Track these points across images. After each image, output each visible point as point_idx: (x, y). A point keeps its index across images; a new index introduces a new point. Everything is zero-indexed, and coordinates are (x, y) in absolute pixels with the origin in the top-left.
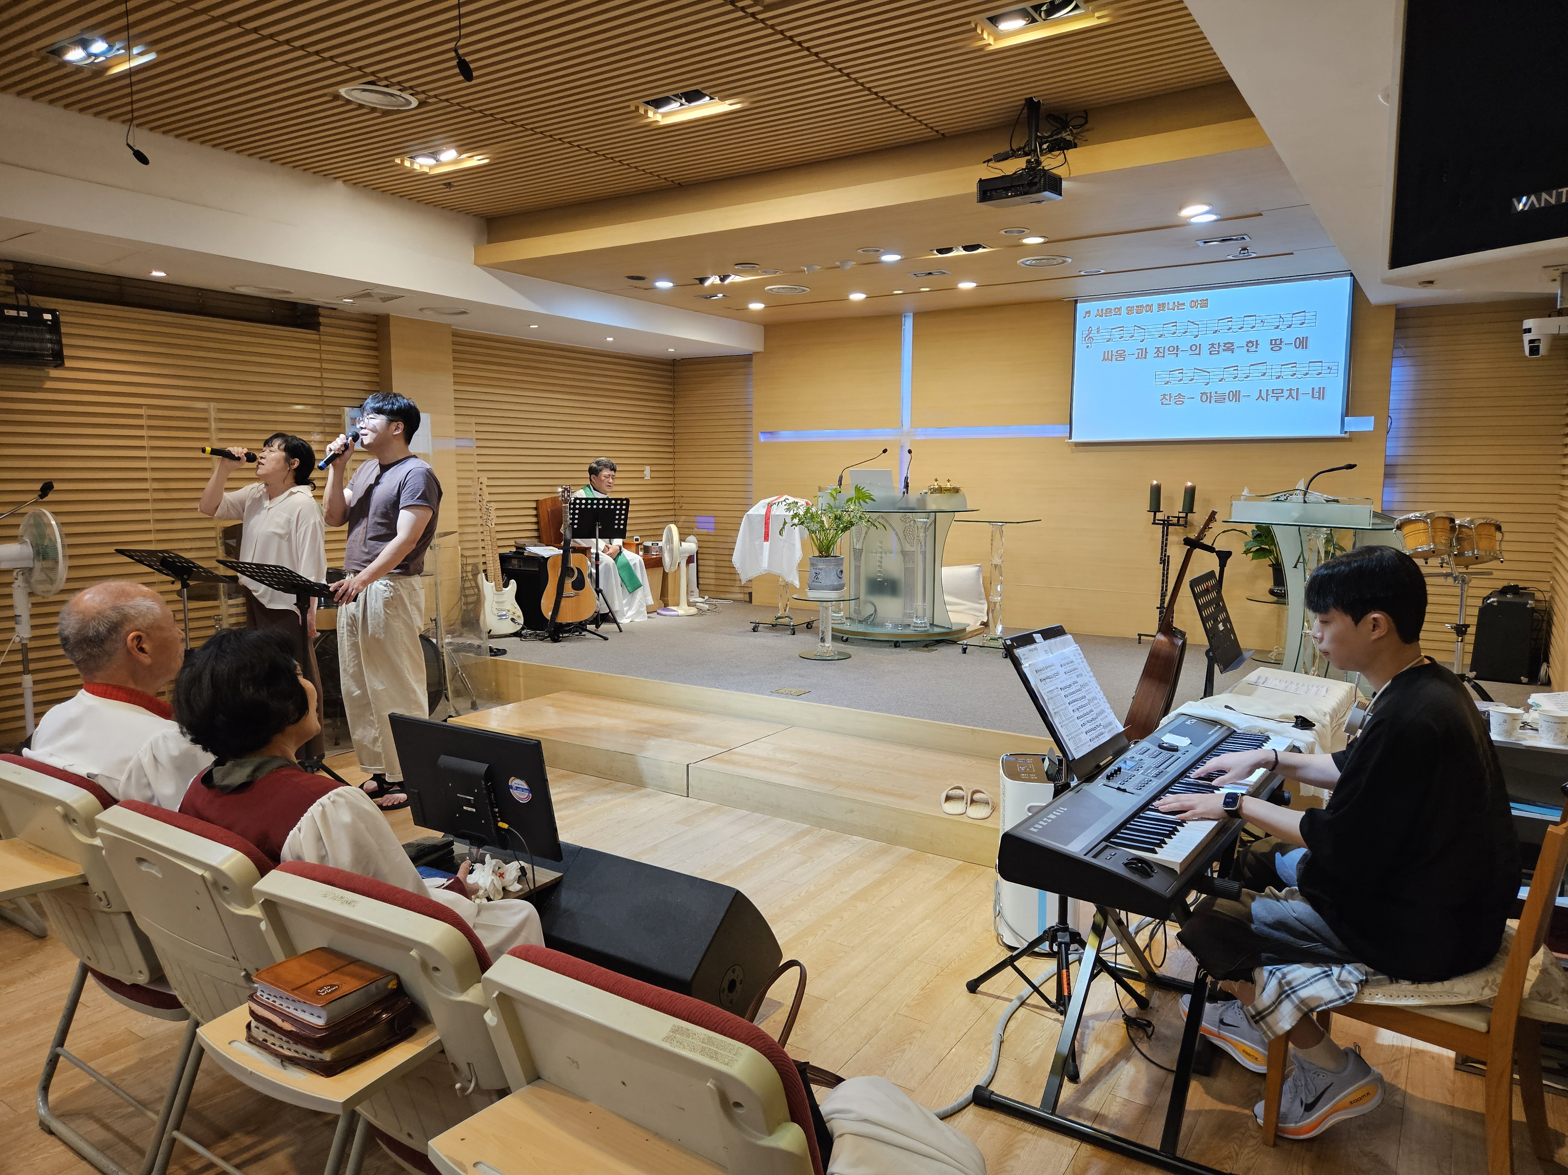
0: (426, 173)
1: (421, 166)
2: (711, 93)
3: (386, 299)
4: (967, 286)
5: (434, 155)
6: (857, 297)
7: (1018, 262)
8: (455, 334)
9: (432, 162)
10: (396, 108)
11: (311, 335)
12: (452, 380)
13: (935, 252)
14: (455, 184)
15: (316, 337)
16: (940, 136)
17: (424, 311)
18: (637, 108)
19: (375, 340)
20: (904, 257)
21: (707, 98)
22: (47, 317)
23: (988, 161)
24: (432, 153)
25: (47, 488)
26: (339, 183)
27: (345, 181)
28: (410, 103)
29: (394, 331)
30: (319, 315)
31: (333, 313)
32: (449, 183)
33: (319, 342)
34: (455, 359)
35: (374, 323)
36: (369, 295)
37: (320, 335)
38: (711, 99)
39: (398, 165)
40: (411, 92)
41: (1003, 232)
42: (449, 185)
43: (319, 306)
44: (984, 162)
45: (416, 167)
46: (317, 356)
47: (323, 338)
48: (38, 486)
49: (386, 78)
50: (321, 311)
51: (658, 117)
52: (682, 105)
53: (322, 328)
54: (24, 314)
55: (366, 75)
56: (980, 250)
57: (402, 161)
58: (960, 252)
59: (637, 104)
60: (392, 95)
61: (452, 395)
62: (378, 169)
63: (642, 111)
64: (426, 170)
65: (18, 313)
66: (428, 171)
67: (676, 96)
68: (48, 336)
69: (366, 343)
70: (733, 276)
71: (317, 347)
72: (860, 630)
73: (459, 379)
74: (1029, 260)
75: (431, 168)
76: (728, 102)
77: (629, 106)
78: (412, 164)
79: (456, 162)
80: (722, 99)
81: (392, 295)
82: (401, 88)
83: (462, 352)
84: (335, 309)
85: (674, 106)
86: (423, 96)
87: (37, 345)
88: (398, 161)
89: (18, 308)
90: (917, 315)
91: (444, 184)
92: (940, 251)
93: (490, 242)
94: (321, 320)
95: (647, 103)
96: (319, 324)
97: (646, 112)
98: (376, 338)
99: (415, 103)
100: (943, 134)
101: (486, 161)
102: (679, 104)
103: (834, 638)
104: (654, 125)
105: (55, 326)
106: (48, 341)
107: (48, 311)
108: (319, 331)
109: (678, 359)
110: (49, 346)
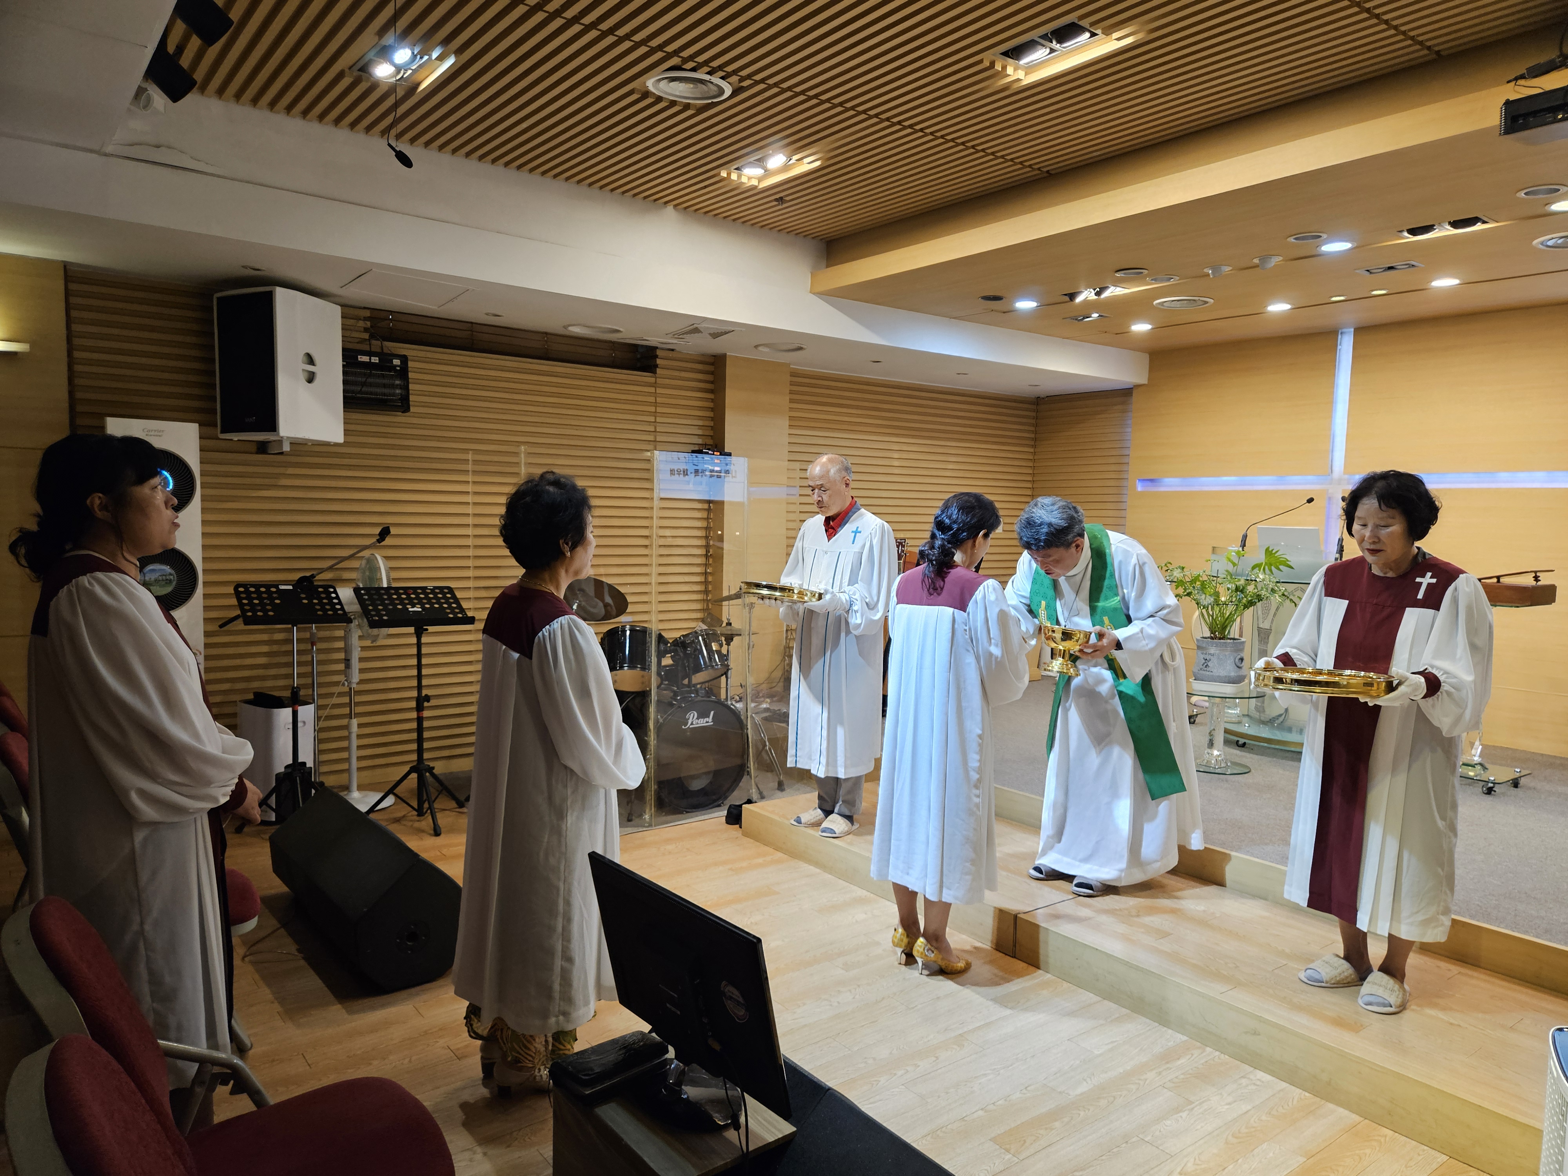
0: (756, 187)
1: (749, 178)
2: (1092, 24)
3: (715, 335)
4: (1445, 282)
5: (760, 162)
6: (1278, 307)
7: (1535, 242)
8: (794, 374)
9: (759, 172)
10: (710, 101)
11: (648, 378)
12: (787, 422)
13: (1406, 234)
14: (788, 198)
15: (652, 380)
16: (1434, 56)
17: (760, 348)
18: (992, 64)
19: (712, 382)
20: (1355, 245)
21: (1087, 35)
22: (397, 362)
23: (1516, 79)
24: (759, 160)
25: (385, 533)
26: (670, 208)
27: (675, 206)
28: (721, 91)
29: (730, 371)
30: (657, 356)
31: (670, 354)
32: (781, 198)
33: (654, 385)
34: (792, 401)
35: (712, 364)
36: (696, 331)
37: (655, 377)
38: (1093, 35)
39: (723, 179)
40: (721, 74)
41: (1522, 194)
42: (781, 200)
43: (657, 348)
44: (1508, 82)
45: (744, 179)
46: (652, 399)
47: (659, 381)
48: (377, 531)
49: (691, 58)
50: (658, 352)
51: (1021, 74)
52: (1052, 51)
53: (658, 371)
54: (375, 360)
55: (669, 56)
56: (1479, 227)
57: (729, 174)
58: (1445, 231)
59: (993, 58)
60: (702, 81)
61: (787, 439)
62: (705, 187)
63: (998, 67)
64: (755, 182)
65: (370, 359)
66: (756, 184)
67: (1045, 37)
68: (397, 382)
69: (702, 385)
70: (1112, 288)
71: (652, 390)
72: (1263, 735)
73: (795, 422)
74: (1552, 239)
75: (760, 180)
76: (1116, 35)
77: (981, 61)
78: (739, 176)
79: (786, 168)
80: (1108, 31)
81: (721, 330)
82: (709, 69)
83: (801, 393)
84: (673, 350)
85: (1040, 54)
86: (734, 79)
87: (387, 391)
88: (724, 174)
89: (370, 354)
90: (1361, 331)
91: (776, 200)
92: (1413, 232)
93: (828, 266)
94: (659, 361)
95: (1006, 54)
96: (656, 366)
97: (1004, 68)
98: (712, 379)
99: (728, 92)
100: (1438, 53)
101: (818, 163)
102: (1048, 51)
103: (1227, 742)
104: (1016, 86)
105: (403, 372)
106: (397, 387)
107: (398, 356)
108: (655, 373)
109: (1043, 396)
110: (398, 391)
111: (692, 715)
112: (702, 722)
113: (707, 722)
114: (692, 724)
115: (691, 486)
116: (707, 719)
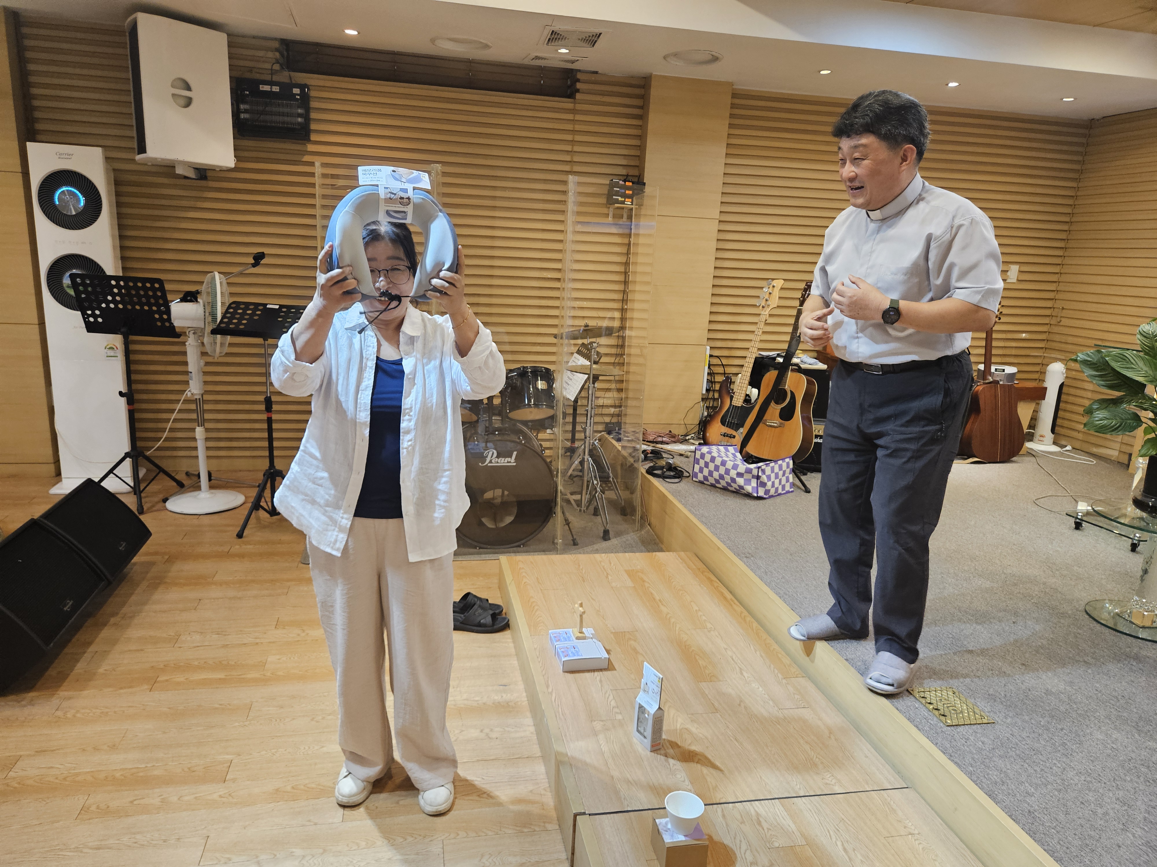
3: (587, 40)
8: (735, 95)
11: (566, 103)
12: (724, 151)
15: (570, 106)
17: (672, 61)
19: (638, 107)
22: (296, 91)
29: (654, 94)
30: (578, 80)
31: (593, 77)
33: (574, 111)
34: (731, 126)
35: (643, 87)
37: (575, 103)
43: (578, 71)
46: (570, 127)
47: (579, 107)
50: (581, 76)
53: (578, 96)
54: (276, 89)
61: (721, 170)
65: (271, 88)
68: (300, 111)
69: (628, 111)
71: (571, 117)
73: (732, 150)
83: (742, 117)
84: (596, 73)
87: (284, 119)
89: (273, 83)
94: (579, 86)
96: (578, 91)
98: (641, 104)
105: (305, 100)
106: (300, 115)
107: (297, 86)
108: (575, 98)
109: (1098, 118)
110: (300, 120)
111: (491, 453)
112: (503, 462)
113: (511, 461)
114: (491, 462)
115: (610, 219)
116: (509, 459)
